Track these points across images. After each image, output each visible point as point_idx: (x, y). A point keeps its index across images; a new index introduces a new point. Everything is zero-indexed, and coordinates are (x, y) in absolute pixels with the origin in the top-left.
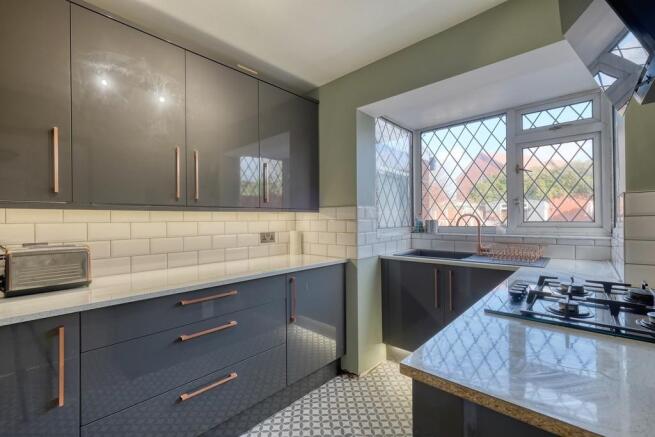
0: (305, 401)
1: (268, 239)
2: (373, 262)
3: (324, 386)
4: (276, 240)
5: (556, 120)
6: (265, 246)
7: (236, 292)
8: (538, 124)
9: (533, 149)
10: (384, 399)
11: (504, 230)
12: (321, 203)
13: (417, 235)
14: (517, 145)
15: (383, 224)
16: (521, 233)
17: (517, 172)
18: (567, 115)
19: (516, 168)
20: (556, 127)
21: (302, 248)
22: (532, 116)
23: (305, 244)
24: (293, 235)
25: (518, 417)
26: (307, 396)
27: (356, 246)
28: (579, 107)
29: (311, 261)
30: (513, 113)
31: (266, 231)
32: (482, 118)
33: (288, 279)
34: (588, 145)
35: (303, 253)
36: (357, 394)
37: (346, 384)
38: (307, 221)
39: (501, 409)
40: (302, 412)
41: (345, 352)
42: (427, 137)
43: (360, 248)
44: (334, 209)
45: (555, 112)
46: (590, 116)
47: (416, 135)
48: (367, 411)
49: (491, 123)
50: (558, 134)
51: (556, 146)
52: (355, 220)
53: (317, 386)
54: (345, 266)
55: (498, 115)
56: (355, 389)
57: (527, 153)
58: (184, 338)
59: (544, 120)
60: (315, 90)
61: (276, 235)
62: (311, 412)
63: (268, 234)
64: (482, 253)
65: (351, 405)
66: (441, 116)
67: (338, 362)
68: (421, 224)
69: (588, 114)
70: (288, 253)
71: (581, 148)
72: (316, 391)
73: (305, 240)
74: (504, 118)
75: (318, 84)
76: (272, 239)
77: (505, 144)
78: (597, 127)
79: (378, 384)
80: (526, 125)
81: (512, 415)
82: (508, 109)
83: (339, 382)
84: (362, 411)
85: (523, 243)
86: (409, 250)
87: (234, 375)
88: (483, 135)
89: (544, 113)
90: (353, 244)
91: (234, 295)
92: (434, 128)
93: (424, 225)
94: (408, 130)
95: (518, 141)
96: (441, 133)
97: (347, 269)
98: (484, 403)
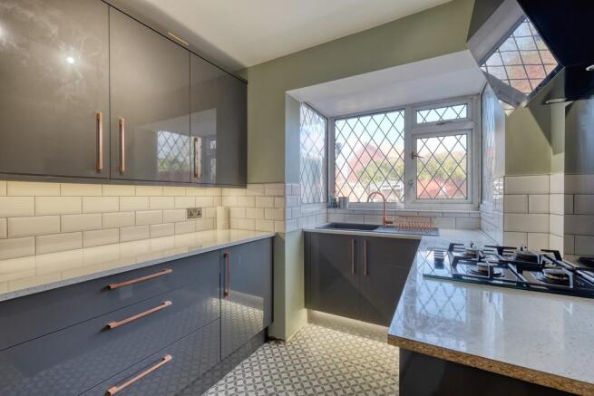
0: (237, 372)
1: (195, 214)
2: (298, 235)
3: (254, 354)
4: (203, 215)
5: (441, 117)
6: (192, 222)
7: (170, 271)
8: (428, 120)
9: (424, 140)
10: (310, 359)
11: (402, 206)
12: (249, 180)
13: (331, 210)
14: (412, 135)
15: (305, 201)
16: (415, 208)
17: (413, 158)
18: (449, 114)
19: (411, 155)
20: (442, 123)
21: (229, 223)
22: (424, 113)
23: (232, 220)
24: (220, 211)
25: (511, 375)
26: (238, 367)
27: (284, 220)
28: (458, 108)
29: (239, 235)
30: (410, 109)
31: (193, 206)
32: (385, 111)
33: (223, 254)
34: (464, 139)
35: (229, 228)
36: (286, 358)
37: (275, 350)
38: (234, 197)
39: (496, 370)
40: (236, 383)
41: (273, 320)
42: (340, 124)
43: (287, 222)
44: (261, 186)
45: (441, 111)
46: (465, 116)
47: (330, 121)
48: (297, 373)
49: (393, 116)
50: (443, 128)
51: (441, 138)
52: (284, 196)
53: (247, 356)
54: (273, 239)
55: (398, 110)
56: (283, 353)
57: (419, 143)
58: (113, 325)
59: (432, 116)
60: (244, 70)
61: (203, 210)
62: (244, 382)
63: (195, 210)
64: (387, 224)
65: (282, 370)
66: (353, 106)
67: (266, 330)
68: (335, 200)
69: (464, 115)
70: (215, 228)
71: (458, 140)
72: (247, 361)
73: (232, 215)
74: (403, 112)
75: (247, 65)
76: (199, 214)
77: (403, 135)
78: (470, 125)
79: (303, 346)
80: (420, 120)
81: (506, 374)
82: (406, 105)
83: (267, 349)
84: (293, 374)
85: (418, 215)
86: (327, 224)
87: (169, 358)
88: (386, 125)
89: (433, 111)
90: (282, 218)
91: (169, 274)
92: (346, 117)
93: (337, 200)
94: (324, 117)
95: (414, 132)
96: (352, 121)
97: (275, 243)
98: (477, 366)
